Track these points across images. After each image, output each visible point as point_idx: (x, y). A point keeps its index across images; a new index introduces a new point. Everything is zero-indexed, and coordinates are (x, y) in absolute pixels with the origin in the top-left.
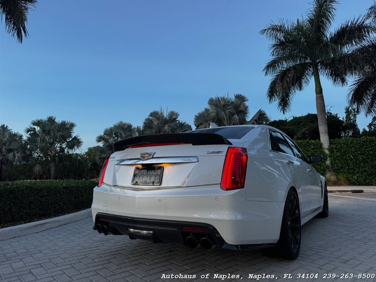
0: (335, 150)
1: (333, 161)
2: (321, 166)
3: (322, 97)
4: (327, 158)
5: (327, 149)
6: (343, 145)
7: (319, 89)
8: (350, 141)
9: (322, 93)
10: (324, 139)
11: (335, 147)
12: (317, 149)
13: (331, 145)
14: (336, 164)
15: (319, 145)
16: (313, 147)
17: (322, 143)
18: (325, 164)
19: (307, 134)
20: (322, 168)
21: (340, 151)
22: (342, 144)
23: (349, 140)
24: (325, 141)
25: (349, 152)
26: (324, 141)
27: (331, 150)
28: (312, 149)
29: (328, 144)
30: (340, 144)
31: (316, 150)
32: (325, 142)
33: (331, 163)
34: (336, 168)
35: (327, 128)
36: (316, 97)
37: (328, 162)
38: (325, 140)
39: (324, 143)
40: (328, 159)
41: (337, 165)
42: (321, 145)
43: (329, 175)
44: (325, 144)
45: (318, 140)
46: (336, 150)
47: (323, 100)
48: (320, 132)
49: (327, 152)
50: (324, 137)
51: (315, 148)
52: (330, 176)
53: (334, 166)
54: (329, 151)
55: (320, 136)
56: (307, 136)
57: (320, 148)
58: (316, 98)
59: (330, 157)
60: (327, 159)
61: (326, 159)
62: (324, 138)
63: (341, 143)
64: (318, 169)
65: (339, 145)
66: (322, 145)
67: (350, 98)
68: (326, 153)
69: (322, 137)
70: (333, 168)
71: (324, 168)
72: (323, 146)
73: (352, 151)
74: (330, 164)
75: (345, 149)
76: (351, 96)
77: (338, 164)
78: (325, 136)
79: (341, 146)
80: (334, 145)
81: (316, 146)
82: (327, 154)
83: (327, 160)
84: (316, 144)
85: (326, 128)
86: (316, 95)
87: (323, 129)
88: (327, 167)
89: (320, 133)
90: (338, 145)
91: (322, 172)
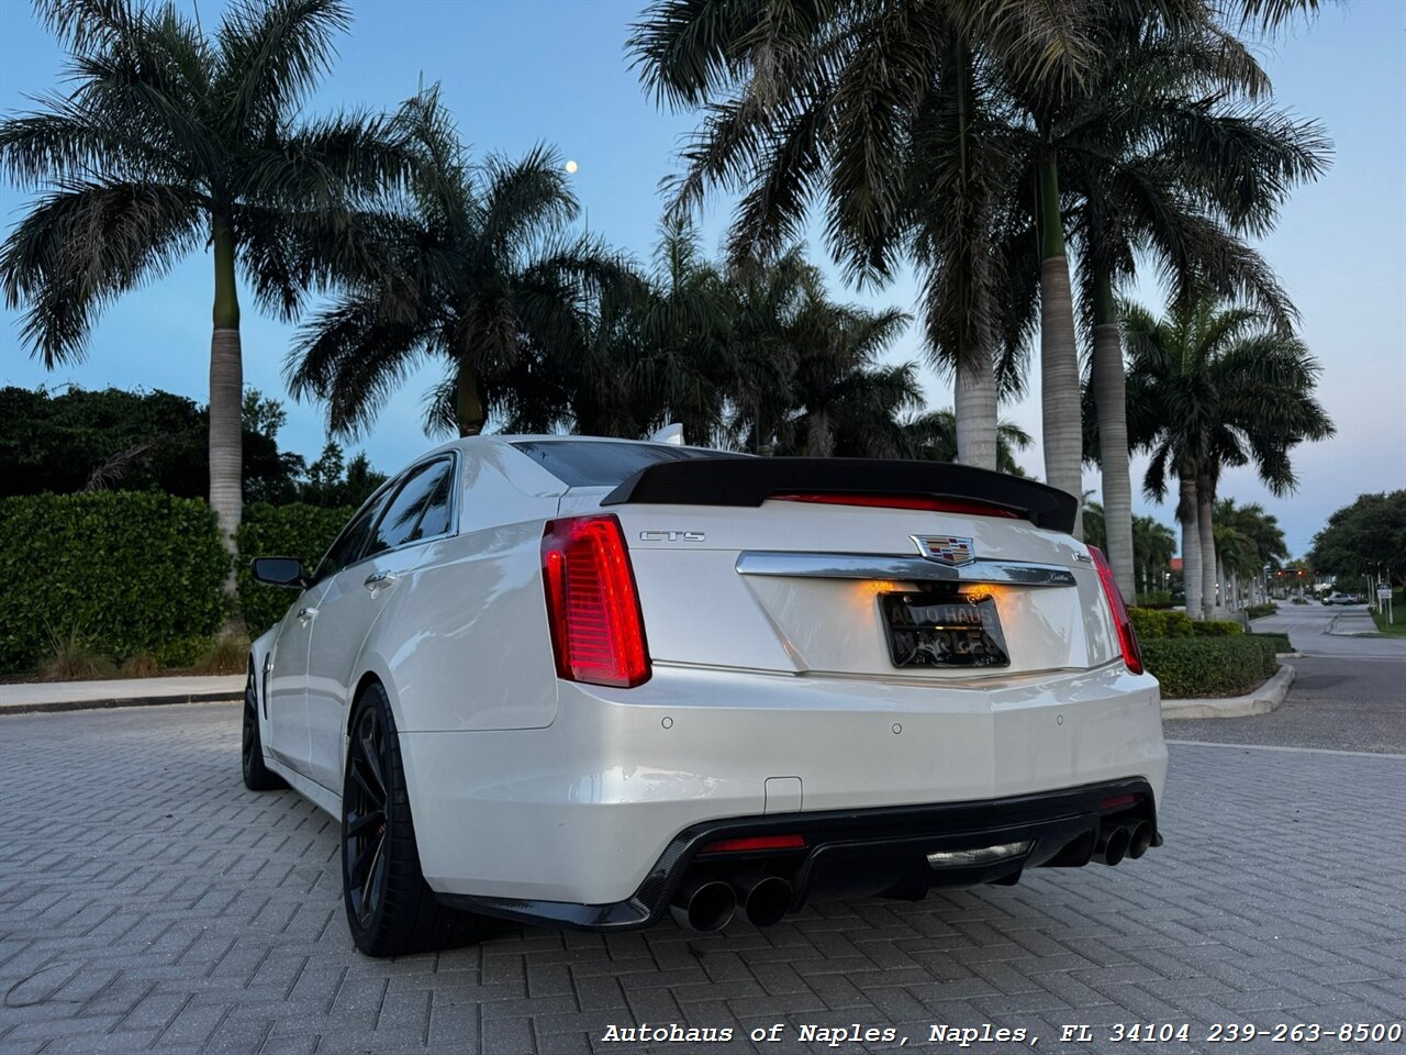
0: (261, 544)
1: (250, 583)
2: (205, 600)
3: (236, 341)
4: (230, 571)
5: (232, 537)
6: (287, 527)
7: (227, 310)
8: (312, 516)
9: (237, 328)
10: (225, 498)
11: (261, 531)
12: (197, 534)
13: (249, 524)
14: (258, 594)
15: (206, 520)
16: (185, 524)
17: (217, 512)
18: (220, 593)
19: (147, 471)
20: (210, 606)
21: (279, 547)
22: (286, 524)
23: (306, 512)
24: (230, 506)
25: (304, 552)
26: (225, 506)
27: (246, 541)
28: (179, 532)
29: (238, 520)
30: (280, 524)
31: (194, 538)
32: (228, 512)
33: (241, 589)
34: (256, 607)
35: (240, 458)
36: (214, 335)
37: (231, 586)
38: (227, 503)
39: (227, 515)
40: (233, 574)
41: (261, 597)
42: (211, 520)
43: (229, 632)
44: (229, 519)
45: (202, 499)
46: (265, 544)
47: (239, 354)
48: (211, 469)
49: (231, 547)
50: (226, 490)
51: (192, 529)
52: (231, 635)
53: (252, 601)
54: (239, 546)
55: (212, 485)
56: (149, 476)
57: (206, 533)
58: (214, 339)
59: (241, 566)
60: (229, 574)
61: (224, 575)
62: (226, 495)
63: (284, 521)
64: (194, 608)
65: (276, 525)
66: (217, 520)
67: (296, 367)
68: (227, 550)
69: (219, 490)
70: (247, 605)
71: (215, 608)
72: (220, 526)
73: (314, 551)
74: (237, 594)
75: (294, 543)
76: (301, 363)
77: (265, 595)
78: (231, 490)
79: (281, 531)
80: (258, 526)
81: (195, 522)
82: (232, 556)
83: (228, 578)
84: (197, 514)
85: (238, 460)
86: (215, 329)
87: (223, 460)
88: (228, 604)
89: (212, 476)
90: (271, 526)
91: (209, 621)
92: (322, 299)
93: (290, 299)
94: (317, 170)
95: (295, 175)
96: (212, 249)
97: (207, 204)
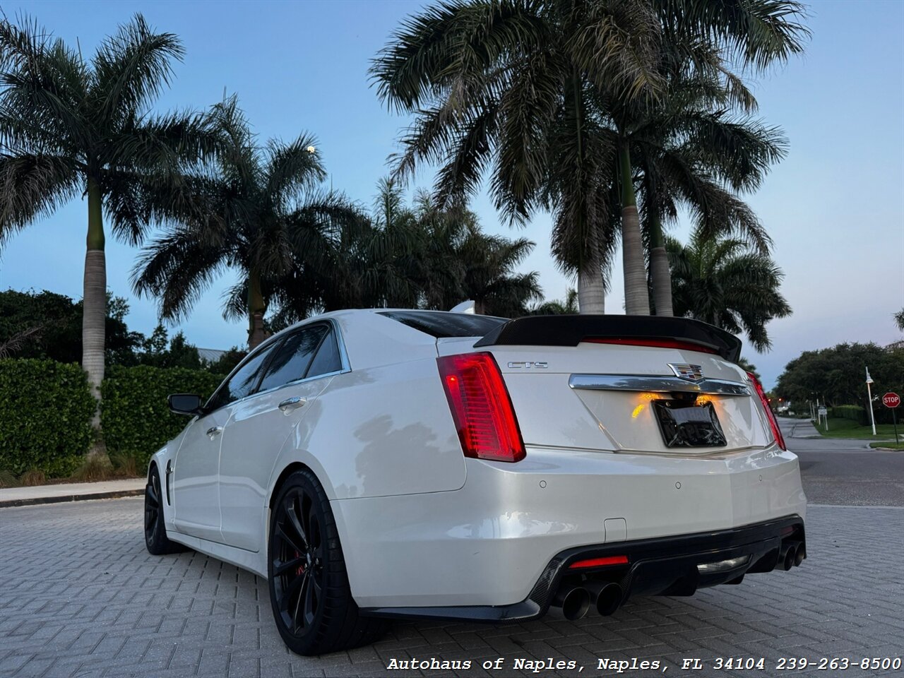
0: (118, 393)
1: (110, 419)
2: (78, 431)
3: (102, 258)
4: (96, 411)
5: (98, 388)
6: (136, 381)
7: (96, 238)
8: (152, 373)
9: (103, 249)
10: (93, 363)
11: (118, 384)
12: (74, 386)
13: (109, 379)
14: (115, 427)
15: (80, 377)
16: (66, 380)
17: (87, 372)
18: (89, 426)
19: (38, 345)
20: (82, 435)
21: (129, 394)
22: (134, 379)
23: (148, 371)
24: (97, 367)
25: (146, 398)
26: (93, 368)
27: (107, 391)
28: (61, 386)
29: (102, 376)
30: (131, 379)
31: (71, 390)
32: (95, 372)
33: (103, 424)
34: (114, 435)
35: (104, 335)
36: (87, 254)
37: (96, 421)
38: (95, 366)
39: (94, 374)
40: (98, 413)
41: (116, 429)
42: (83, 378)
43: (95, 452)
44: (96, 376)
45: (77, 363)
46: (120, 393)
47: (104, 267)
48: (84, 343)
49: (97, 395)
50: (94, 357)
51: (70, 383)
52: (96, 455)
53: (111, 432)
54: (102, 395)
55: (84, 354)
56: (39, 348)
57: (80, 386)
58: (87, 257)
59: (103, 408)
60: (95, 413)
61: (92, 414)
62: (94, 361)
63: (133, 377)
64: (70, 437)
65: (127, 379)
66: (87, 377)
67: (139, 275)
68: (94, 397)
69: (89, 357)
70: (107, 434)
71: (86, 436)
72: (90, 381)
73: (153, 396)
74: (101, 427)
75: (139, 392)
76: (142, 271)
77: (119, 427)
78: (98, 357)
79: (131, 384)
80: (116, 380)
81: (72, 379)
82: (97, 401)
83: (94, 416)
84: (74, 373)
85: (103, 337)
86: (88, 250)
87: (92, 337)
88: (94, 434)
89: (84, 348)
90: (124, 381)
91: (81, 446)
92: (158, 231)
93: (136, 231)
94: (161, 147)
95: (146, 151)
96: (86, 197)
97: (84, 169)
